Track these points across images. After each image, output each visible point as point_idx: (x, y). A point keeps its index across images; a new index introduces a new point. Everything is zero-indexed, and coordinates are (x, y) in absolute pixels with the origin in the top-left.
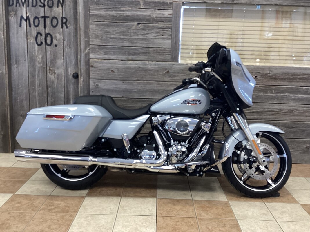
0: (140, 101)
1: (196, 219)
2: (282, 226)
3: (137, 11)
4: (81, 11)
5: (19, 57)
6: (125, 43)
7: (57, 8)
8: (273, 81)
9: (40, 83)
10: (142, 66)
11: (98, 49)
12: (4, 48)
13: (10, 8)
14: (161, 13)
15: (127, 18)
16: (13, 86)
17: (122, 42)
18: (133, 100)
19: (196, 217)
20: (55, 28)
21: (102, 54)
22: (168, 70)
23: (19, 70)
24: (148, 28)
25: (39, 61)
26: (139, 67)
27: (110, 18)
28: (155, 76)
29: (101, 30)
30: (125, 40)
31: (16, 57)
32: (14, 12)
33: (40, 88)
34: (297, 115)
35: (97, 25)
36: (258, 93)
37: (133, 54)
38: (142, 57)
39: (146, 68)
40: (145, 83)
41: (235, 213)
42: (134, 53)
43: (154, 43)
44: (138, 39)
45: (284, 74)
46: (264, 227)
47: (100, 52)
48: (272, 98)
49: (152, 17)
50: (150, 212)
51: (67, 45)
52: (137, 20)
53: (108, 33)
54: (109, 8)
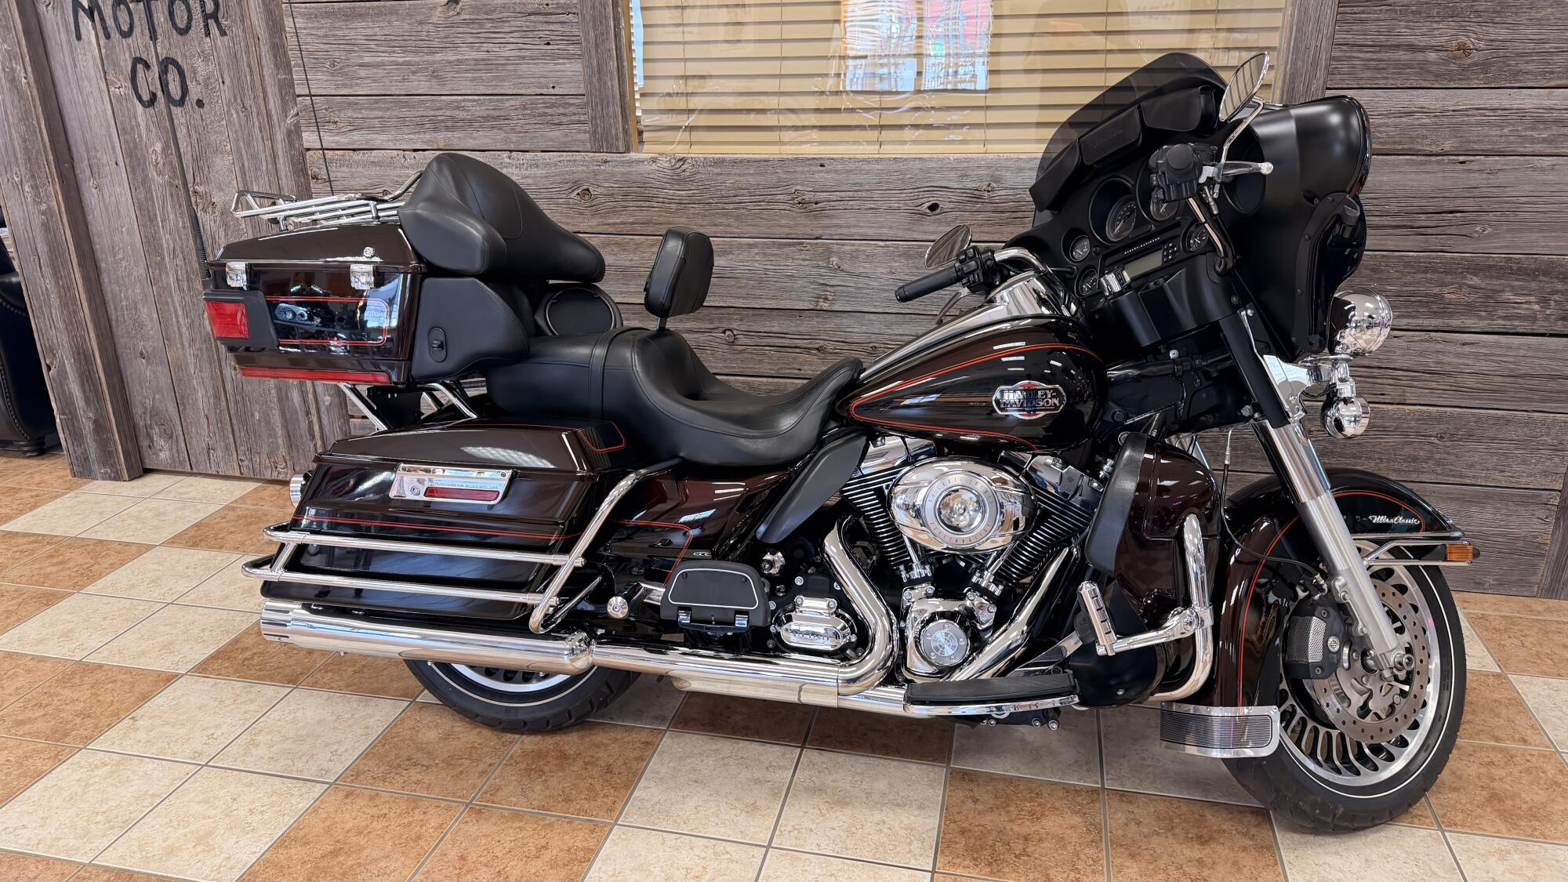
5: (97, 151)
6: (415, 83)
9: (174, 241)
11: (326, 110)
16: (99, 254)
17: (404, 79)
20: (185, 37)
21: (343, 130)
22: (585, 187)
23: (106, 196)
25: (157, 164)
29: (326, 36)
30: (412, 68)
31: (87, 151)
33: (180, 262)
35: (309, 16)
37: (449, 124)
38: (482, 137)
42: (453, 119)
43: (521, 77)
44: (459, 62)
47: (336, 123)
50: (326, 765)
51: (233, 100)
53: (351, 47)
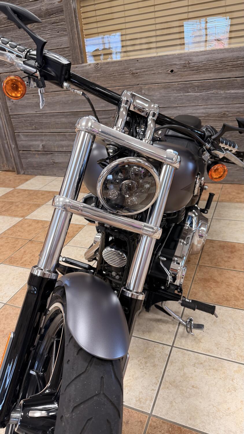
8: (195, 74)
24: (42, 26)
34: (231, 120)
36: (176, 94)
40: (52, 94)
45: (208, 62)
48: (196, 98)
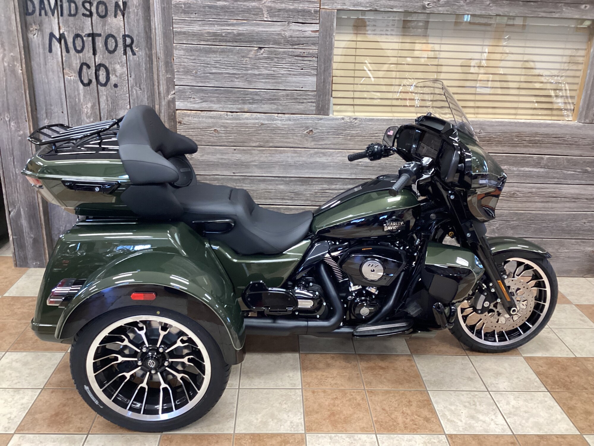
0: (264, 181)
1: (364, 391)
2: (498, 401)
3: (258, 25)
4: (158, 25)
5: (51, 105)
6: (237, 83)
7: (115, 19)
10: (266, 122)
11: (190, 92)
12: (23, 92)
13: (29, 18)
14: (300, 29)
15: (238, 38)
17: (232, 81)
18: (250, 179)
19: (364, 389)
20: (112, 55)
21: (197, 102)
22: (311, 129)
24: (277, 56)
25: (87, 113)
26: (262, 124)
27: (209, 38)
28: (290, 138)
29: (195, 59)
30: (237, 76)
31: (46, 106)
32: (38, 26)
34: (520, 200)
35: (187, 50)
37: (251, 101)
38: (266, 107)
39: (275, 126)
41: (424, 379)
42: (253, 99)
43: (288, 82)
44: (259, 75)
45: (503, 134)
46: (470, 404)
47: (194, 98)
49: (283, 35)
50: (291, 382)
51: (135, 85)
52: (258, 42)
53: (207, 65)
54: (207, 20)
